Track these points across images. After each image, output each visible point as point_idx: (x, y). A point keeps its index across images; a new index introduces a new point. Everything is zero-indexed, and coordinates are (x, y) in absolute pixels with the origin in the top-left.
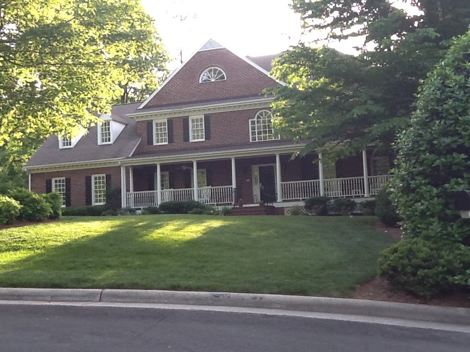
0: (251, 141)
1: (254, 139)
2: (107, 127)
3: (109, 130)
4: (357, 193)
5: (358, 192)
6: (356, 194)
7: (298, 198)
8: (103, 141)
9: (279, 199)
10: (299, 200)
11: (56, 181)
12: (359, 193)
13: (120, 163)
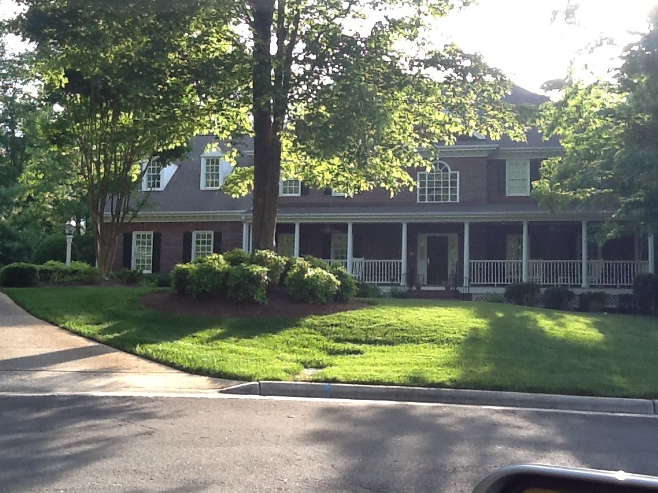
0: (418, 201)
1: (422, 198)
2: (215, 166)
3: (217, 170)
4: (565, 280)
5: (567, 279)
6: (564, 282)
7: (492, 283)
8: (207, 186)
9: (466, 283)
10: (493, 285)
11: (138, 236)
12: (567, 282)
13: (243, 217)
